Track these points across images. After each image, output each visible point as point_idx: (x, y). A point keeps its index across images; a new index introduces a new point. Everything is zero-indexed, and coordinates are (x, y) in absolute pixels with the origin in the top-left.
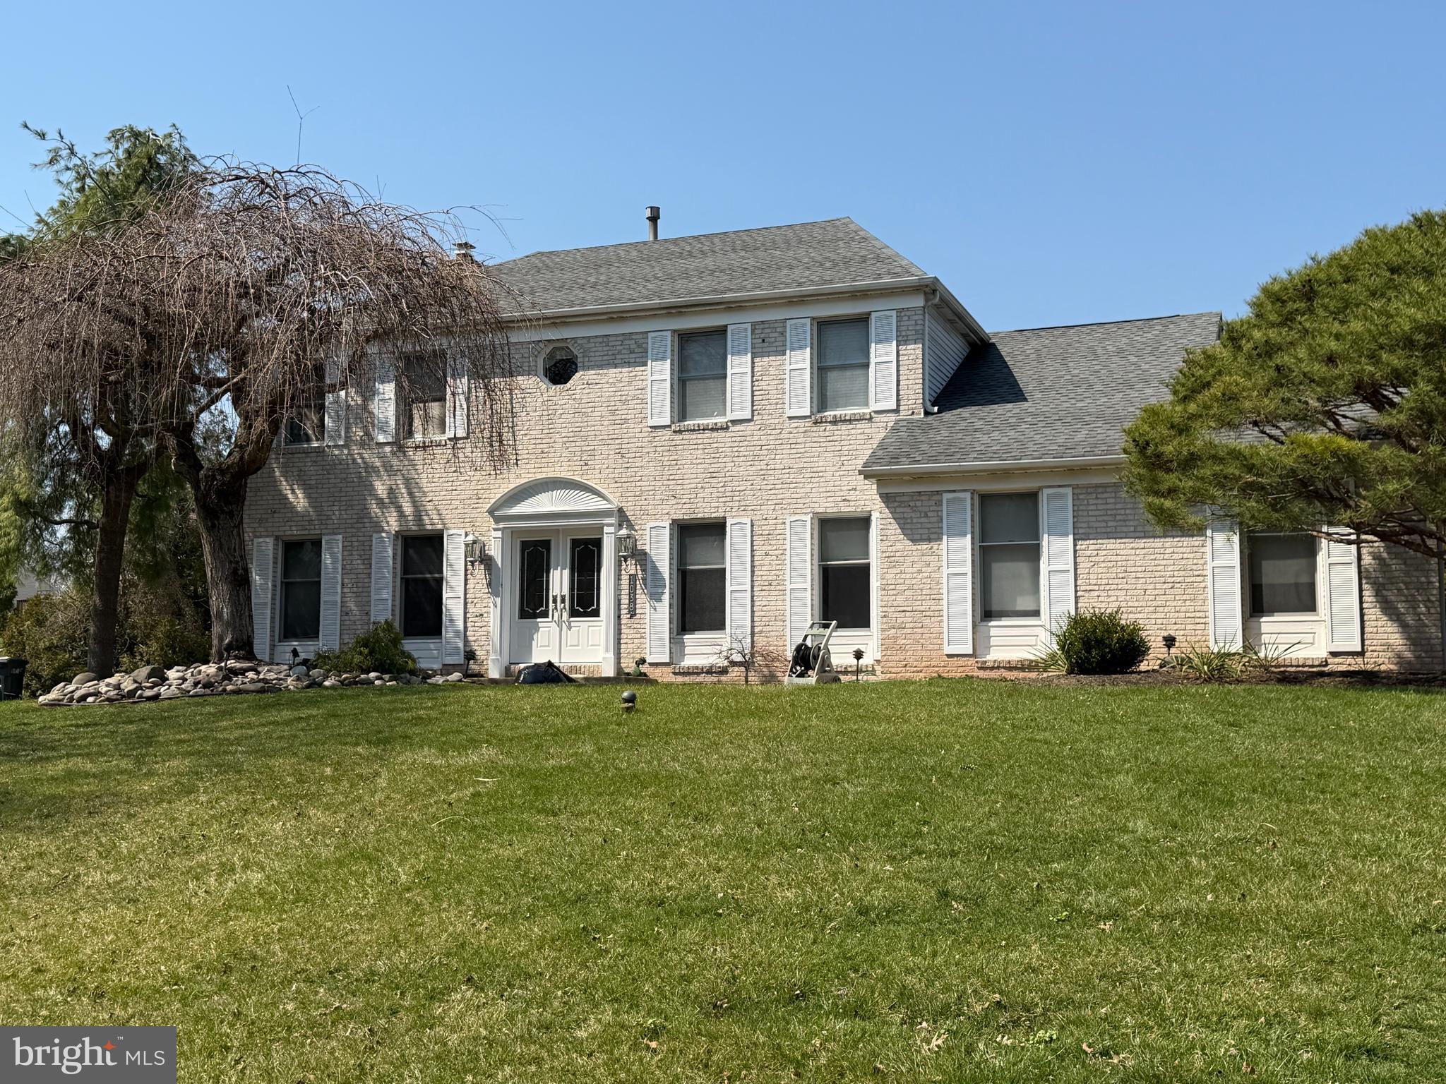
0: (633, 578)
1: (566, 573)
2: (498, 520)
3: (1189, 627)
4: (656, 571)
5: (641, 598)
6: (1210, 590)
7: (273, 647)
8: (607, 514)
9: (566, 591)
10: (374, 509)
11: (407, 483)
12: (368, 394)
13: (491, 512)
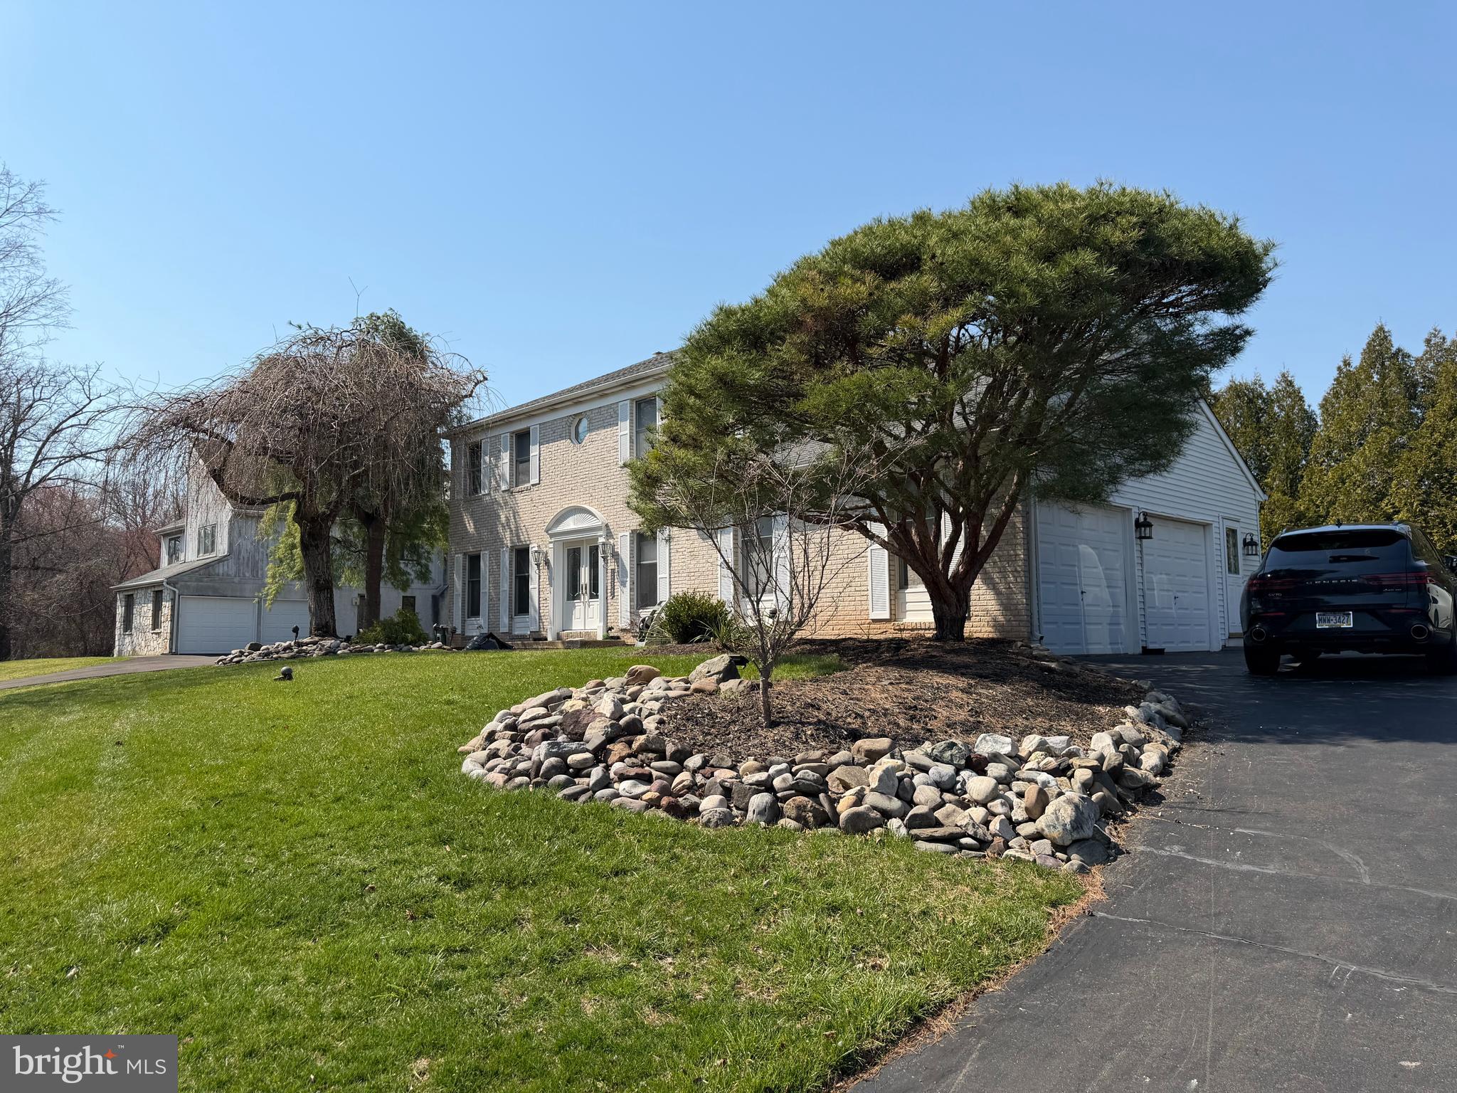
0: (613, 571)
1: (587, 569)
2: (552, 536)
3: (858, 598)
4: (623, 565)
5: (617, 584)
6: (869, 568)
7: (464, 622)
8: (598, 528)
9: (587, 581)
10: (500, 529)
11: (514, 513)
12: (498, 458)
13: (547, 531)
